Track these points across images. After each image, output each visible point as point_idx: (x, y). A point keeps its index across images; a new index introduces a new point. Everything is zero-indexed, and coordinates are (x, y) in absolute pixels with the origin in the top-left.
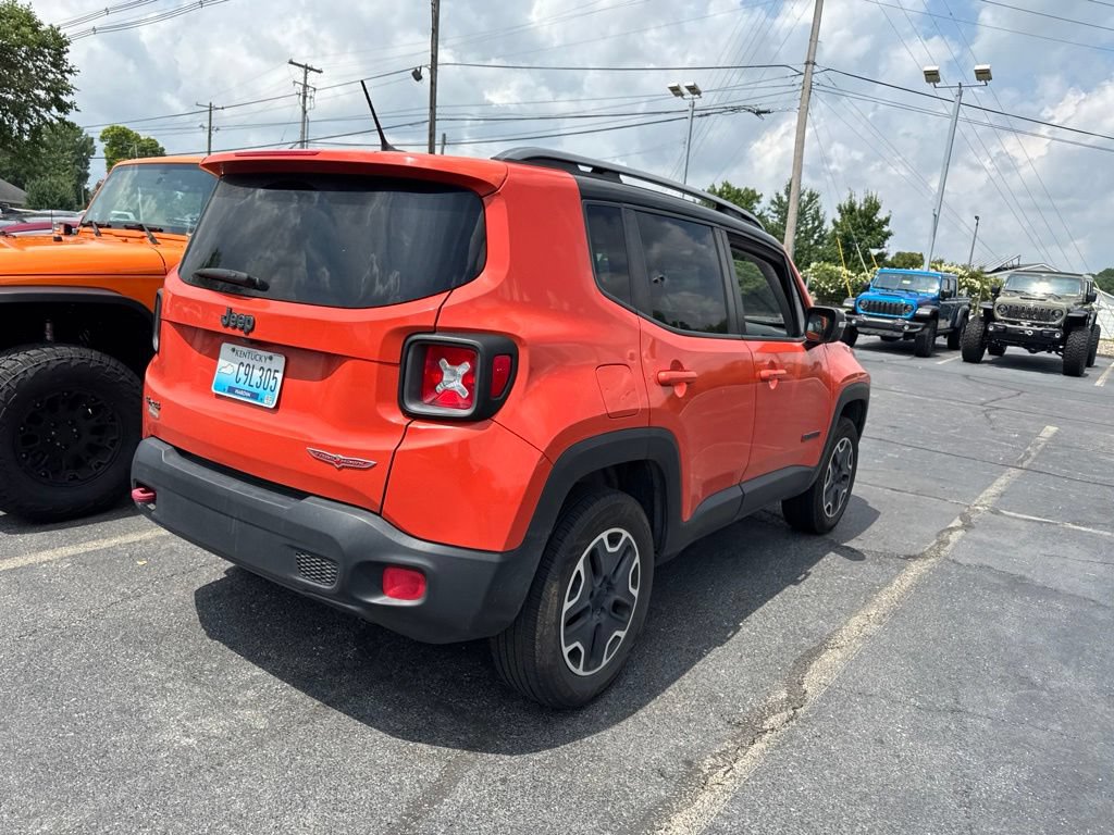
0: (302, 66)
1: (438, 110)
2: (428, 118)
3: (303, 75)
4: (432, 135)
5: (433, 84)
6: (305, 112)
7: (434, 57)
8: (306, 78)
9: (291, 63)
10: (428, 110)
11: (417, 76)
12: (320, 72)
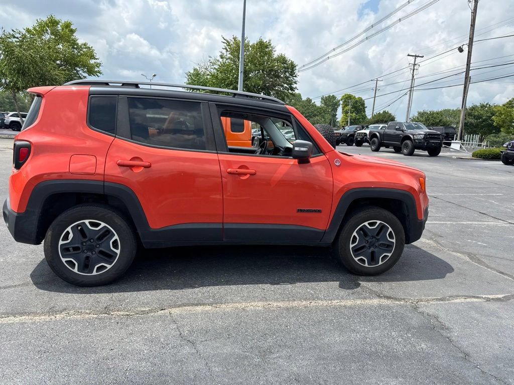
0: (414, 56)
1: (471, 65)
2: (465, 70)
3: (414, 60)
4: (466, 78)
5: (470, 53)
6: (413, 77)
7: (471, 40)
8: (415, 61)
9: (409, 55)
10: (465, 66)
11: (461, 50)
12: (422, 57)
